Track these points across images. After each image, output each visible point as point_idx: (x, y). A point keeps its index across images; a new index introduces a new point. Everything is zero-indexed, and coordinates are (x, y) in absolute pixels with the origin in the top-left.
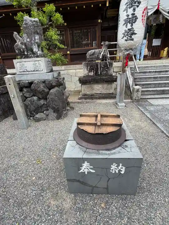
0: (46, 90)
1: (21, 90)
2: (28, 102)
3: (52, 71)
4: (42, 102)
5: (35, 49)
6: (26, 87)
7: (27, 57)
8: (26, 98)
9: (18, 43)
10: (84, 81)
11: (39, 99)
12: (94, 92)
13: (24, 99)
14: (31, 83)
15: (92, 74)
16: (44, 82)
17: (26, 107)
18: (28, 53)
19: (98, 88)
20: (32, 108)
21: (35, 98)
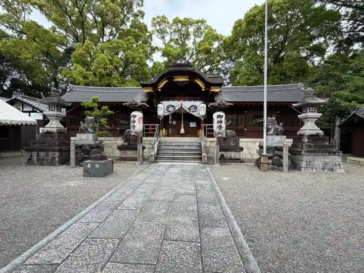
0: (89, 149)
1: (76, 149)
2: (78, 155)
3: (97, 140)
4: (86, 156)
5: (89, 130)
6: (79, 147)
7: (85, 133)
8: (78, 153)
9: (82, 126)
10: (120, 148)
11: (85, 154)
12: (127, 156)
13: (77, 153)
14: (82, 146)
15: (126, 144)
16: (89, 145)
17: (77, 158)
18: (85, 131)
19: (130, 154)
20: (80, 159)
21: (83, 153)
